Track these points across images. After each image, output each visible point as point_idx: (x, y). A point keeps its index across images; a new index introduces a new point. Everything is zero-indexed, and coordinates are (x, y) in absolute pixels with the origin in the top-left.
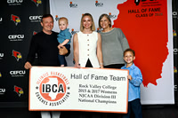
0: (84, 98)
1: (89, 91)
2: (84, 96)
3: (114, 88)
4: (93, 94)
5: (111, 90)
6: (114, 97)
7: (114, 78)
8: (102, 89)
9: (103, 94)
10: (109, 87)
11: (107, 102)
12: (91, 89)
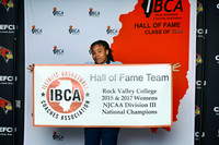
0: (111, 109)
1: (117, 99)
2: (110, 105)
3: (153, 92)
4: (123, 102)
5: (149, 95)
6: (154, 105)
7: (152, 78)
8: (136, 94)
9: (138, 102)
10: (146, 91)
11: (143, 113)
12: (120, 95)
